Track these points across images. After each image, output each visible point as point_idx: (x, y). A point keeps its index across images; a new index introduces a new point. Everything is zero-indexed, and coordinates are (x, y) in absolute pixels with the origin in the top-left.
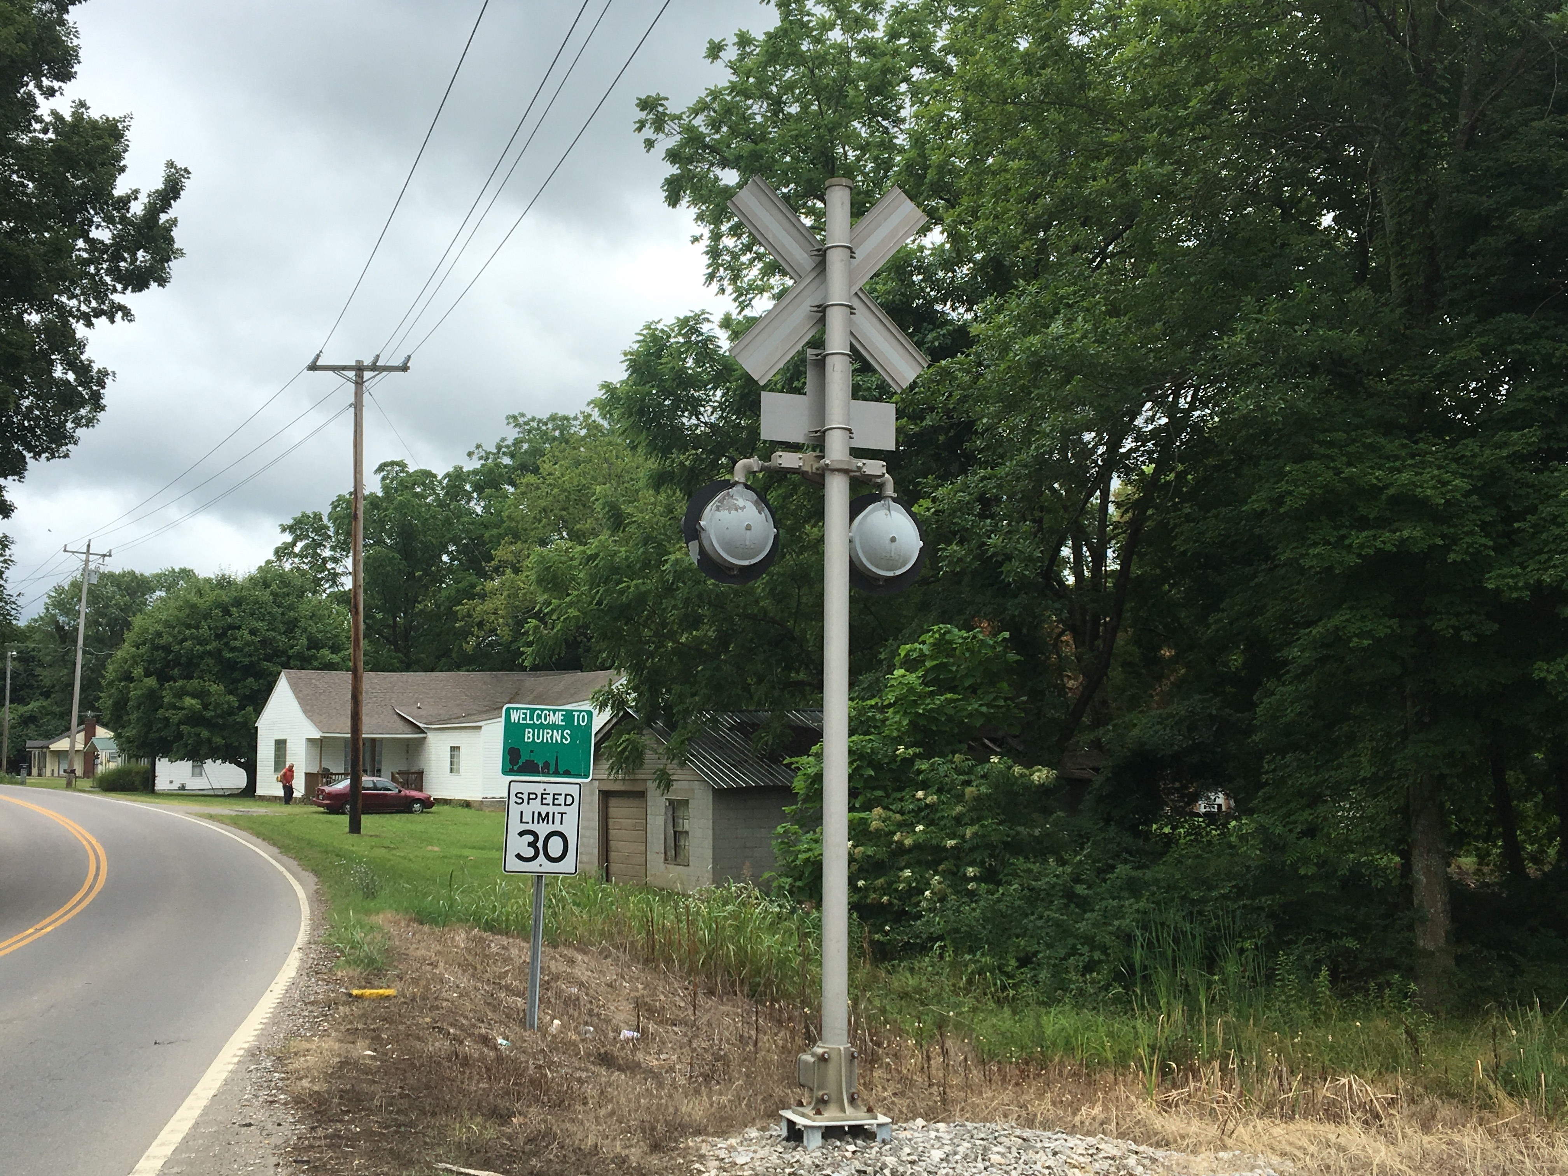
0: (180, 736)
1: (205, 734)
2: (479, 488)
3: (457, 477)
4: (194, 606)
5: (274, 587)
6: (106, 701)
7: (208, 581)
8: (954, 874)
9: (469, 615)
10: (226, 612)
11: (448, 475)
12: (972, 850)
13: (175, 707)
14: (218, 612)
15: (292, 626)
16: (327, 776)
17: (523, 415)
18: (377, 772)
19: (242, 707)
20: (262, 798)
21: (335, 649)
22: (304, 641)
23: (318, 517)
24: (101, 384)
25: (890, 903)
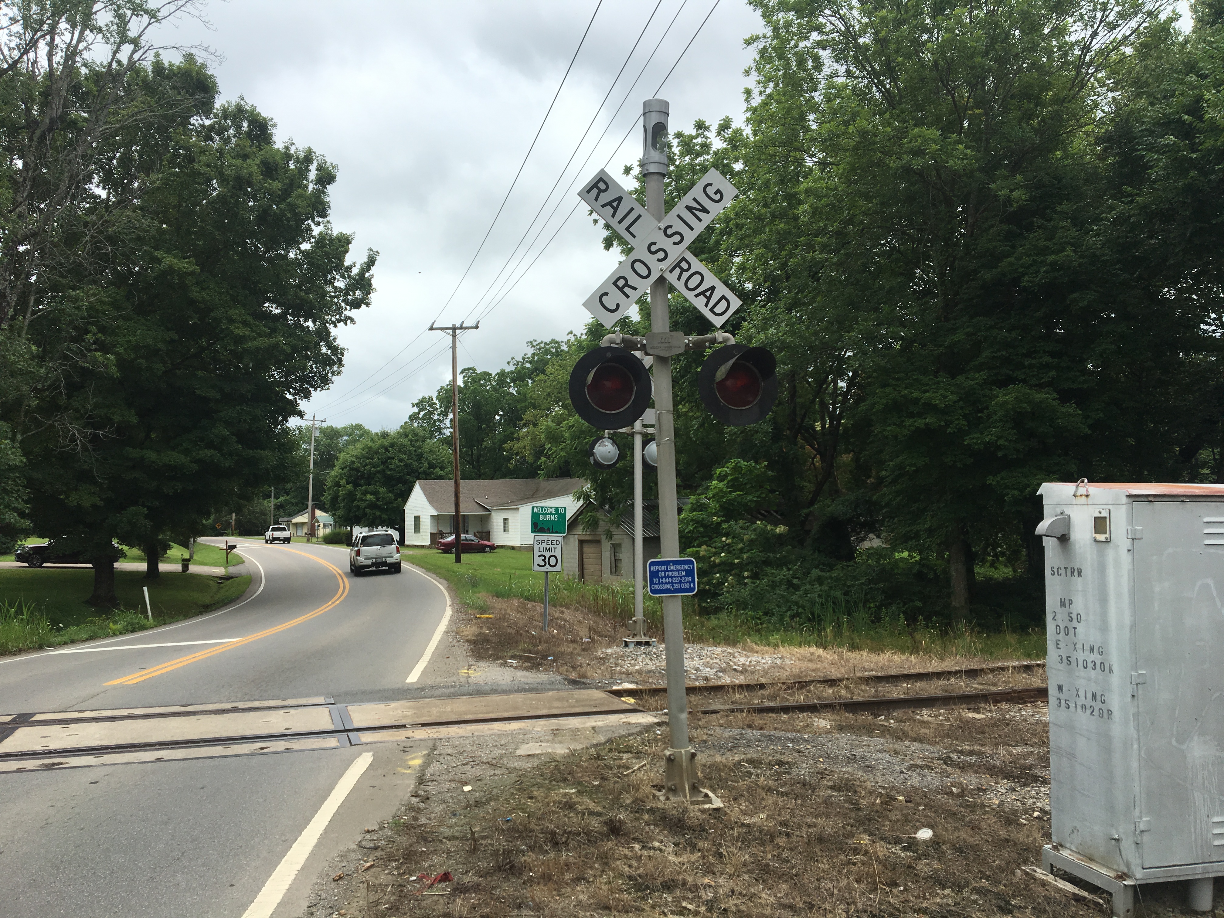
0: (365, 514)
1: (378, 513)
2: (513, 380)
3: (502, 374)
4: (370, 448)
5: (410, 436)
6: (326, 497)
7: (377, 434)
8: (739, 575)
9: (511, 449)
10: (387, 450)
11: (497, 374)
12: (747, 564)
13: (362, 500)
14: (383, 450)
15: (420, 456)
16: (441, 534)
17: (535, 341)
18: (466, 532)
19: (396, 499)
20: (408, 546)
21: (442, 468)
22: (426, 465)
23: (431, 398)
24: (342, 354)
25: (710, 589)
